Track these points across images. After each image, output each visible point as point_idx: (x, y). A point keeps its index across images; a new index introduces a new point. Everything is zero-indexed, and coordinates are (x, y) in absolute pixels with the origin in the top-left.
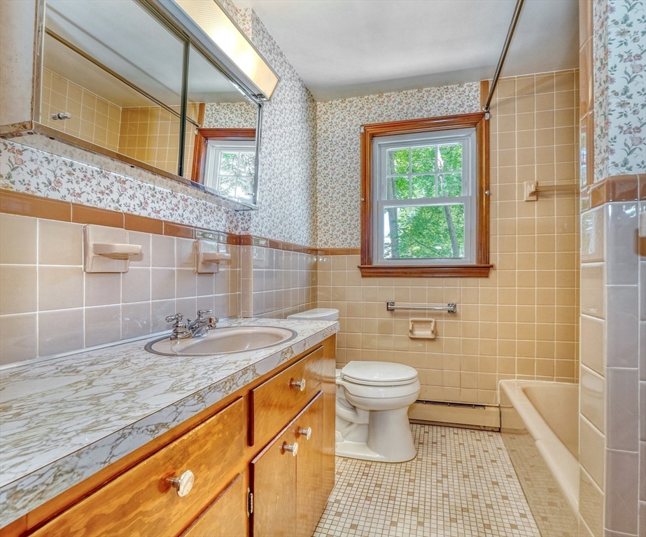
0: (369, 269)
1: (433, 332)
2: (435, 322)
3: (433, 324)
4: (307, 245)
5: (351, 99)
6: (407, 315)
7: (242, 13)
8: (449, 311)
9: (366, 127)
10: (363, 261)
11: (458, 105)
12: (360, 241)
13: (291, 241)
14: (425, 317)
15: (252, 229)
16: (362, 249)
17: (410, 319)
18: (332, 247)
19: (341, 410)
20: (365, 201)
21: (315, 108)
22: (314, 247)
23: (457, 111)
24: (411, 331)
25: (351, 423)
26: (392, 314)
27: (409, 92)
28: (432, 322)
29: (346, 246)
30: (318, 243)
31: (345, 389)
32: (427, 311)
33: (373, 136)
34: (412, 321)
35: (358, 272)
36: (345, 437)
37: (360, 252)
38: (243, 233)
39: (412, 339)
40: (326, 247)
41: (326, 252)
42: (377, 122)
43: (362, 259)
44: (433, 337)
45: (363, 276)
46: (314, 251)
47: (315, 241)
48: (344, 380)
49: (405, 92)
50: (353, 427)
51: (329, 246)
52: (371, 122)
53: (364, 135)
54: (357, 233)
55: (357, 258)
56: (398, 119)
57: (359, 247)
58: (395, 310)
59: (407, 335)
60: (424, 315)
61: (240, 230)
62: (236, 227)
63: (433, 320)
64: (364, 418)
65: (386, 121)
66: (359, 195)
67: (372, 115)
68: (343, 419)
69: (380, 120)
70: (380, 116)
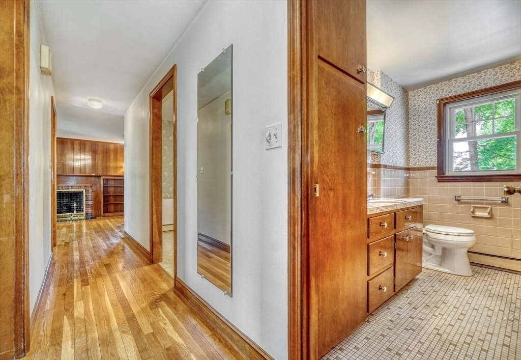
0: (442, 177)
1: (489, 213)
2: (491, 208)
3: (489, 209)
4: (404, 166)
5: (430, 86)
6: (469, 203)
7: (376, 73)
8: (502, 202)
9: (440, 100)
10: (438, 173)
11: (509, 76)
12: (436, 162)
13: (397, 165)
14: (483, 205)
15: (381, 161)
16: (438, 167)
17: (472, 206)
18: (418, 166)
19: (426, 247)
20: (440, 141)
21: (407, 96)
22: (407, 167)
23: (509, 80)
24: (472, 212)
25: (431, 254)
26: (459, 203)
27: (470, 75)
28: (488, 208)
29: (427, 165)
30: (410, 164)
31: (427, 235)
32: (485, 201)
33: (445, 104)
34: (473, 207)
35: (436, 179)
36: (427, 260)
37: (437, 168)
38: (377, 163)
39: (473, 217)
40: (415, 166)
41: (414, 169)
42: (448, 96)
43: (438, 172)
44: (489, 216)
45: (439, 182)
46: (408, 169)
47: (408, 163)
48: (427, 231)
49: (468, 76)
50: (431, 256)
51: (417, 166)
52: (444, 97)
53: (439, 105)
54: (435, 158)
55: (435, 172)
56: (463, 92)
57: (436, 165)
58: (461, 200)
59: (469, 215)
60: (483, 204)
61: (376, 162)
62: (374, 161)
63: (490, 207)
64: (439, 252)
65: (454, 95)
66: (436, 137)
67: (444, 93)
68: (426, 252)
69: (450, 95)
70: (449, 92)
